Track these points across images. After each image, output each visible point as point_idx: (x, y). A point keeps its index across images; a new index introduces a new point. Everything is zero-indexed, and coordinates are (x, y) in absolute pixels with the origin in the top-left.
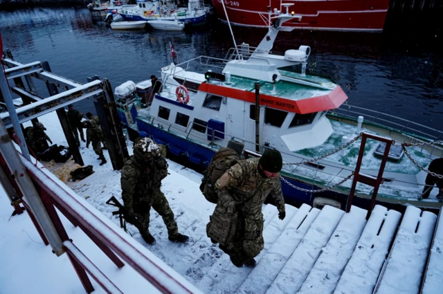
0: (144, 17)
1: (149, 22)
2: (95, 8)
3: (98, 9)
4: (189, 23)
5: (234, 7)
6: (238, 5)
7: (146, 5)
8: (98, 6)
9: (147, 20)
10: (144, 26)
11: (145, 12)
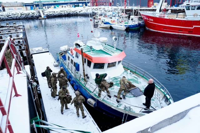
0: (111, 23)
1: (112, 25)
2: (96, 18)
3: (97, 18)
4: (128, 27)
5: (151, 21)
6: (153, 21)
7: (112, 18)
8: (97, 17)
9: (111, 24)
10: (109, 27)
11: (111, 21)
